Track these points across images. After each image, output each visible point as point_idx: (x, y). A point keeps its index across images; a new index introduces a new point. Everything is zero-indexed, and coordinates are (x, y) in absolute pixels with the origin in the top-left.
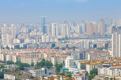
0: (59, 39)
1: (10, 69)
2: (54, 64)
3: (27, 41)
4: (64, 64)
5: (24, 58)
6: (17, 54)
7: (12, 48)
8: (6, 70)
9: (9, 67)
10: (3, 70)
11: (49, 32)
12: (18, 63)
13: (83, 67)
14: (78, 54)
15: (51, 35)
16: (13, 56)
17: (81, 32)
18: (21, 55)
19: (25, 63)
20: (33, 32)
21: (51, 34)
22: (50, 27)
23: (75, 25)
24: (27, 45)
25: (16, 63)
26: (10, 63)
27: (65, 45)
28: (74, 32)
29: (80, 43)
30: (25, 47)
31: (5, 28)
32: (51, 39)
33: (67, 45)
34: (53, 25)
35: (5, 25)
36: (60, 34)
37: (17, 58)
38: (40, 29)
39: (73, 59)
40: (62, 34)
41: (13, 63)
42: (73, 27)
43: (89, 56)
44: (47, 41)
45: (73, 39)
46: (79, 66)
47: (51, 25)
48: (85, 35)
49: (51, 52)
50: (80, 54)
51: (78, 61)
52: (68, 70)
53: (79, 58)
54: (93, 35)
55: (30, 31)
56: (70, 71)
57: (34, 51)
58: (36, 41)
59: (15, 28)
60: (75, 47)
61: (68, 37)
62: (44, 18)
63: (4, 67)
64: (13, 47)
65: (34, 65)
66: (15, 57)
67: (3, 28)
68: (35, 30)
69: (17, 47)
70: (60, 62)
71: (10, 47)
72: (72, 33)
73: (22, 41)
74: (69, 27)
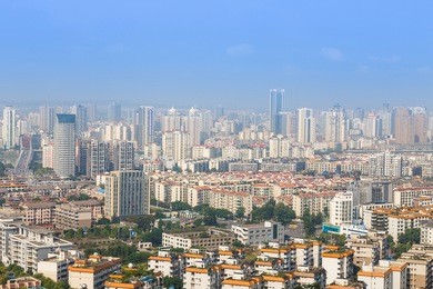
0: (317, 153)
1: (178, 223)
2: (298, 214)
3: (230, 153)
4: (327, 215)
5: (218, 196)
6: (201, 184)
7: (189, 171)
8: (169, 224)
9: (178, 216)
10: (161, 223)
11: (291, 132)
12: (203, 207)
13: (379, 223)
14: (368, 191)
15: (297, 141)
16: (190, 190)
17: (380, 134)
18: (211, 187)
19: (220, 207)
20: (247, 131)
21: (296, 137)
22: (295, 120)
23: (362, 117)
24: (230, 165)
25: (197, 209)
26: (181, 206)
27: (332, 167)
28: (361, 135)
29: (375, 160)
30: (224, 168)
31: (172, 118)
32: (295, 150)
33: (339, 167)
34: (302, 112)
35: (172, 110)
36: (320, 139)
37: (200, 195)
38: (268, 124)
39: (351, 199)
40: (328, 138)
41: (189, 208)
42: (357, 122)
43: (398, 195)
44: (285, 154)
45: (356, 151)
46: (368, 219)
47: (297, 112)
48: (391, 143)
49: (293, 182)
50: (373, 190)
51: (365, 207)
52: (336, 230)
53: (369, 199)
54: (413, 143)
55: (239, 128)
56: (341, 233)
57: (247, 179)
58: (253, 154)
59: (200, 118)
60: (359, 173)
61: (344, 147)
62: (279, 95)
63: (165, 217)
64: (192, 168)
65: (246, 214)
66: (195, 193)
67: (167, 118)
68: (253, 127)
69: (203, 168)
70: (316, 207)
71: (184, 167)
72: (354, 137)
73: (216, 153)
74: (345, 119)
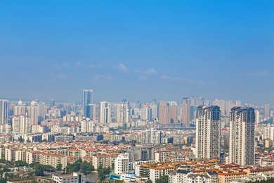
0: (111, 129)
1: (18, 174)
2: (96, 168)
3: (56, 129)
4: (113, 168)
5: (45, 157)
6: (35, 149)
7: (28, 141)
8: (12, 175)
9: (18, 170)
10: (6, 175)
11: (96, 116)
12: (35, 164)
13: (144, 173)
14: (139, 153)
15: (99, 122)
16: (27, 153)
17: (151, 118)
18: (41, 151)
19: (47, 164)
20: (68, 115)
21: (99, 119)
22: (99, 109)
23: (140, 107)
24: (55, 137)
25: (32, 165)
26: (21, 164)
27: (119, 138)
28: (139, 118)
29: (145, 134)
30: (52, 139)
31: (20, 107)
32: (97, 128)
33: (123, 138)
34: (103, 104)
35: (20, 102)
36: (114, 121)
37: (34, 157)
38: (82, 112)
39: (128, 158)
40: (118, 120)
41: (27, 165)
42: (137, 110)
43: (157, 155)
44: (91, 130)
45: (135, 128)
46: (137, 170)
47: (100, 104)
48: (157, 123)
49: (94, 147)
50: (142, 152)
51: (136, 163)
52: (118, 177)
53: (140, 158)
54: (170, 123)
55: (63, 114)
56: (121, 179)
57: (65, 146)
58: (71, 130)
59: (38, 108)
60: (135, 142)
61: (128, 126)
62: (89, 93)
63: (10, 171)
64: (31, 139)
65: (63, 168)
66: (31, 155)
67: (16, 107)
68: (73, 113)
69: (38, 139)
70: (107, 163)
71: (26, 139)
72: (135, 120)
73: (47, 130)
74: (129, 108)
